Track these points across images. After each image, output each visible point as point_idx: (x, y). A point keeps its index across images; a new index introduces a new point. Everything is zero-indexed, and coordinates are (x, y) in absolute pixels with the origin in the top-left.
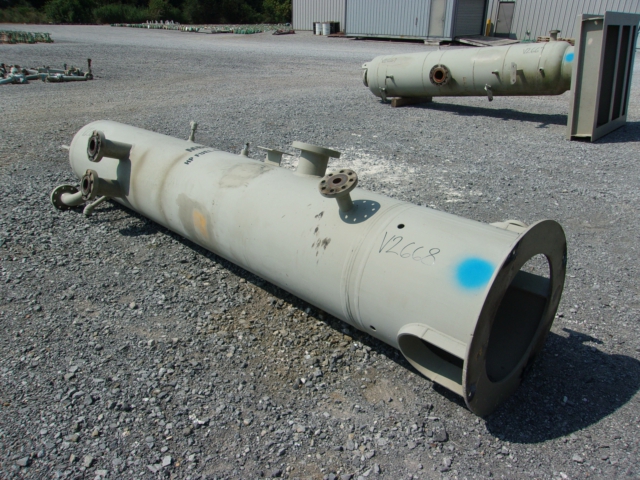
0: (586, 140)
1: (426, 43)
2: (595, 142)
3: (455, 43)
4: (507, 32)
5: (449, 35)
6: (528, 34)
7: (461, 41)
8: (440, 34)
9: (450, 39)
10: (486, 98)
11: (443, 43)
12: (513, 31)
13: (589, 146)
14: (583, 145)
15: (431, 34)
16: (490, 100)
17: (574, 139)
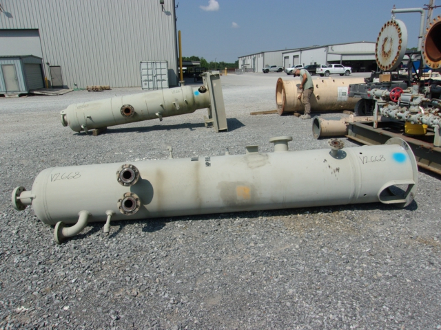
0: (225, 131)
1: (6, 96)
2: (229, 131)
3: (30, 94)
4: (61, 85)
5: (24, 89)
6: (76, 85)
7: (35, 92)
8: (16, 89)
9: (27, 92)
10: (158, 119)
11: (21, 95)
12: (65, 84)
13: (227, 133)
14: (224, 134)
15: (9, 90)
16: (161, 120)
17: (220, 131)
